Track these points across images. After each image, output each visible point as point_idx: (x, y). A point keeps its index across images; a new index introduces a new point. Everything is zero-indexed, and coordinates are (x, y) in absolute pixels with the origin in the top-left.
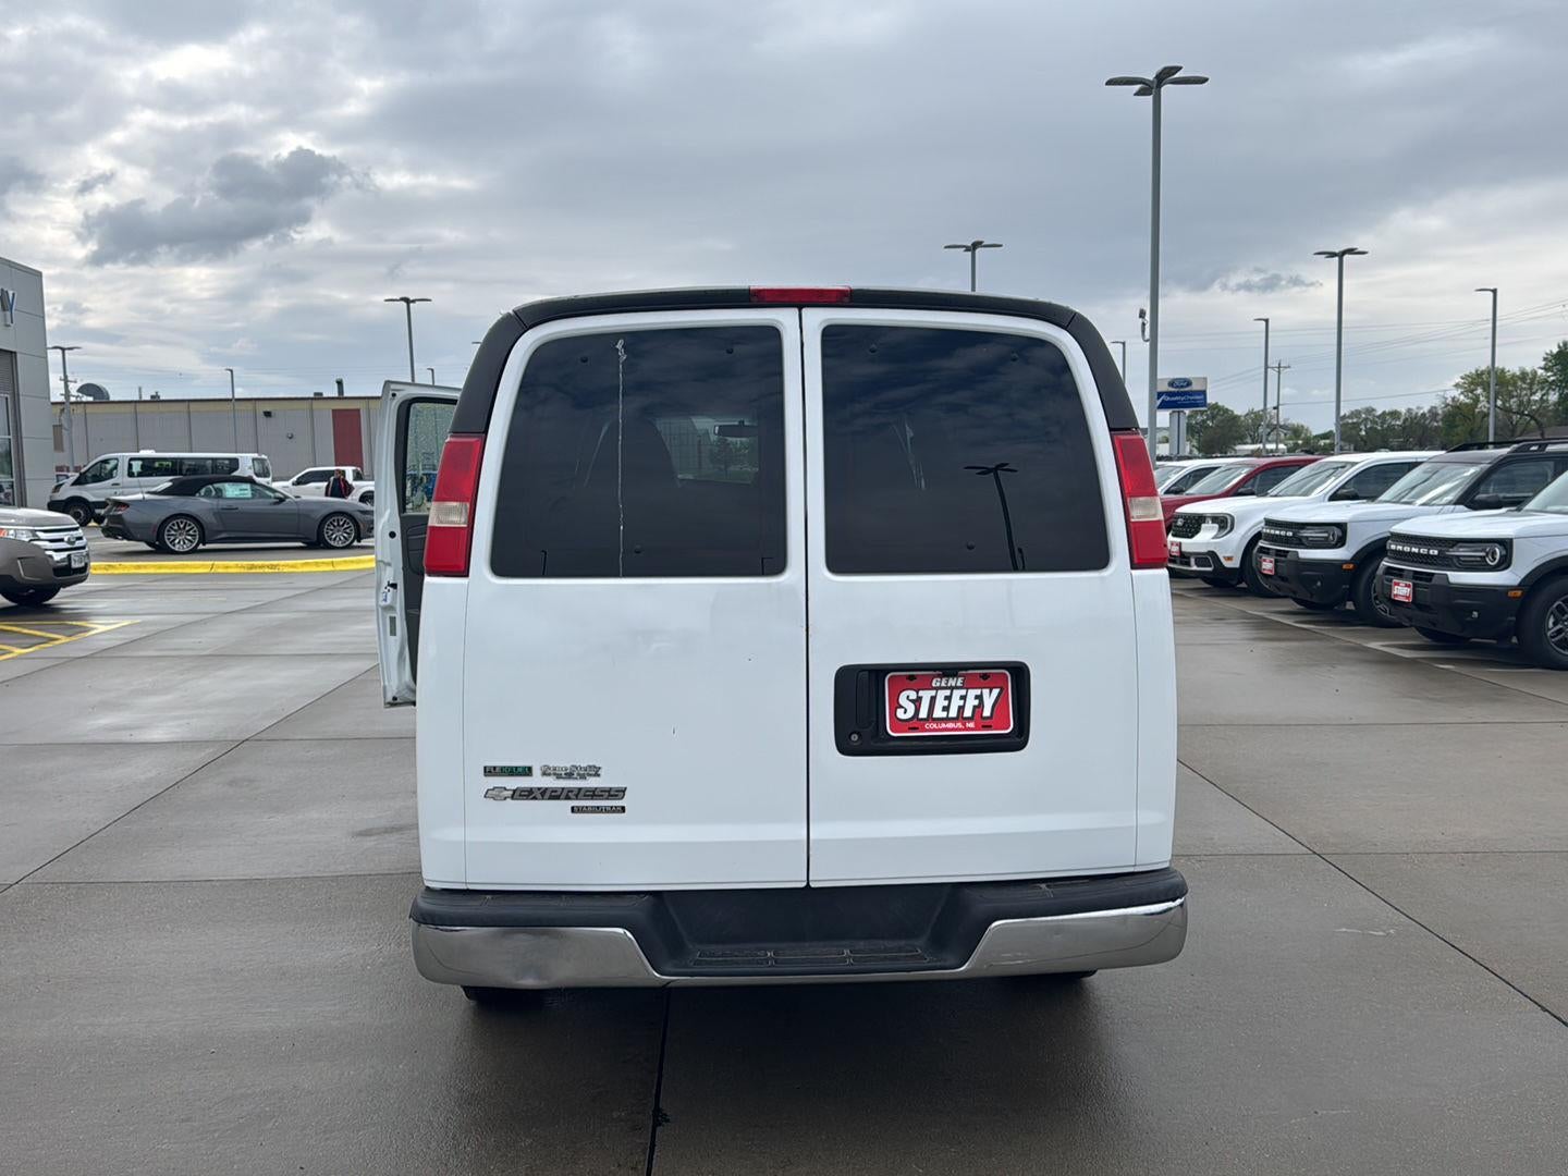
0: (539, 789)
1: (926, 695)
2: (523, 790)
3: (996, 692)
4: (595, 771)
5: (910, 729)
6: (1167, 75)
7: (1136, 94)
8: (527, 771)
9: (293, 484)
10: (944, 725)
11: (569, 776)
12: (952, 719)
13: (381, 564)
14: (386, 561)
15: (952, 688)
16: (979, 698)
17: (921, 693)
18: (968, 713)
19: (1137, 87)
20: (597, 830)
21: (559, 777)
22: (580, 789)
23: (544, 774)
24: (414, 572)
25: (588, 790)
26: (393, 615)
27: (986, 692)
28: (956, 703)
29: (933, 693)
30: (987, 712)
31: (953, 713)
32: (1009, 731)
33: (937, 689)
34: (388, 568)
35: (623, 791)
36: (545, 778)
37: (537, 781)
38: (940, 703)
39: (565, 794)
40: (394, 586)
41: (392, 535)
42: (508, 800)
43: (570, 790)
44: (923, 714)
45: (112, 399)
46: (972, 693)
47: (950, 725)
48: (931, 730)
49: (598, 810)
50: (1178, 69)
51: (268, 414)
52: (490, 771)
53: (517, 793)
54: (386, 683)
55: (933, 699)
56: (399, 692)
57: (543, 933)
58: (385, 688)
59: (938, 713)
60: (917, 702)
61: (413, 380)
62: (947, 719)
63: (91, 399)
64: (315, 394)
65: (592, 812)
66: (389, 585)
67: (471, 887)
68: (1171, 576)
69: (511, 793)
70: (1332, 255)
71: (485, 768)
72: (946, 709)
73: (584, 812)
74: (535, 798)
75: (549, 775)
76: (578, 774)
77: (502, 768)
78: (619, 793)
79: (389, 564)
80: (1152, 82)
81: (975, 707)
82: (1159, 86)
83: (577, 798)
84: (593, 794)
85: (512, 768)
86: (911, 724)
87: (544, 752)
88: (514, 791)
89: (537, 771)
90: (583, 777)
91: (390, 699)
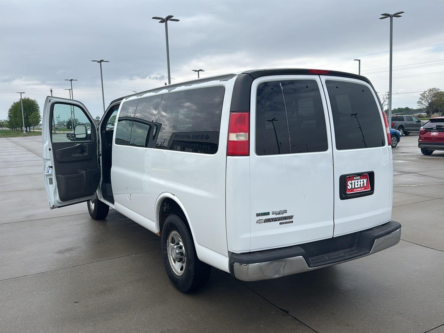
0: (271, 218)
1: (353, 182)
2: (267, 219)
3: (366, 179)
4: (285, 211)
5: (351, 191)
6: (169, 18)
7: (160, 22)
8: (268, 214)
10: (358, 190)
11: (279, 214)
12: (359, 188)
13: (46, 160)
14: (48, 159)
15: (358, 179)
16: (363, 181)
17: (352, 181)
18: (362, 186)
19: (160, 20)
20: (287, 229)
21: (276, 214)
22: (282, 217)
23: (273, 214)
24: (58, 162)
25: (284, 217)
26: (51, 177)
27: (364, 179)
28: (359, 183)
29: (354, 181)
30: (365, 185)
31: (359, 186)
32: (369, 190)
34: (48, 161)
35: (292, 216)
36: (273, 215)
37: (271, 216)
38: (356, 184)
39: (279, 219)
40: (52, 167)
41: (50, 150)
42: (263, 223)
43: (280, 218)
44: (353, 187)
46: (362, 180)
47: (359, 189)
48: (355, 191)
49: (287, 223)
50: (173, 16)
52: (258, 215)
53: (266, 220)
54: (50, 201)
55: (355, 183)
56: (55, 204)
57: (281, 261)
58: (50, 202)
59: (356, 187)
60: (351, 184)
61: (52, 95)
62: (358, 188)
65: (285, 224)
66: (49, 167)
67: (251, 251)
68: (392, 147)
69: (264, 220)
70: (196, 71)
71: (257, 214)
72: (357, 185)
73: (283, 224)
74: (270, 221)
75: (274, 214)
76: (282, 213)
77: (262, 213)
78: (291, 217)
79: (49, 160)
80: (165, 19)
81: (363, 184)
82: (167, 21)
83: (281, 220)
84: (285, 218)
85: (264, 213)
86: (351, 190)
87: (272, 208)
88: (265, 220)
89: (271, 213)
90: (283, 214)
91: (52, 206)
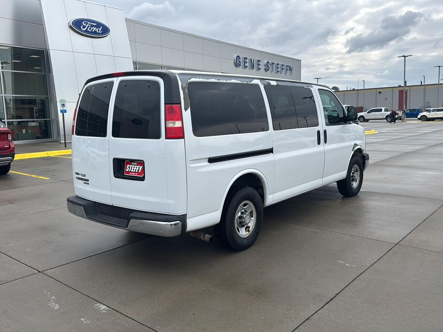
0: (80, 178)
3: (142, 167)
9: (367, 113)
11: (83, 176)
15: (135, 165)
16: (139, 168)
18: (137, 171)
20: (87, 187)
25: (85, 179)
27: (140, 166)
30: (140, 172)
31: (134, 171)
32: (142, 176)
33: (133, 165)
37: (80, 176)
39: (83, 179)
44: (130, 171)
45: (340, 90)
46: (138, 166)
47: (133, 174)
49: (86, 183)
51: (380, 92)
52: (76, 173)
55: (132, 167)
59: (132, 171)
62: (133, 172)
63: (334, 91)
64: (399, 86)
69: (78, 178)
78: (88, 180)
81: (138, 170)
